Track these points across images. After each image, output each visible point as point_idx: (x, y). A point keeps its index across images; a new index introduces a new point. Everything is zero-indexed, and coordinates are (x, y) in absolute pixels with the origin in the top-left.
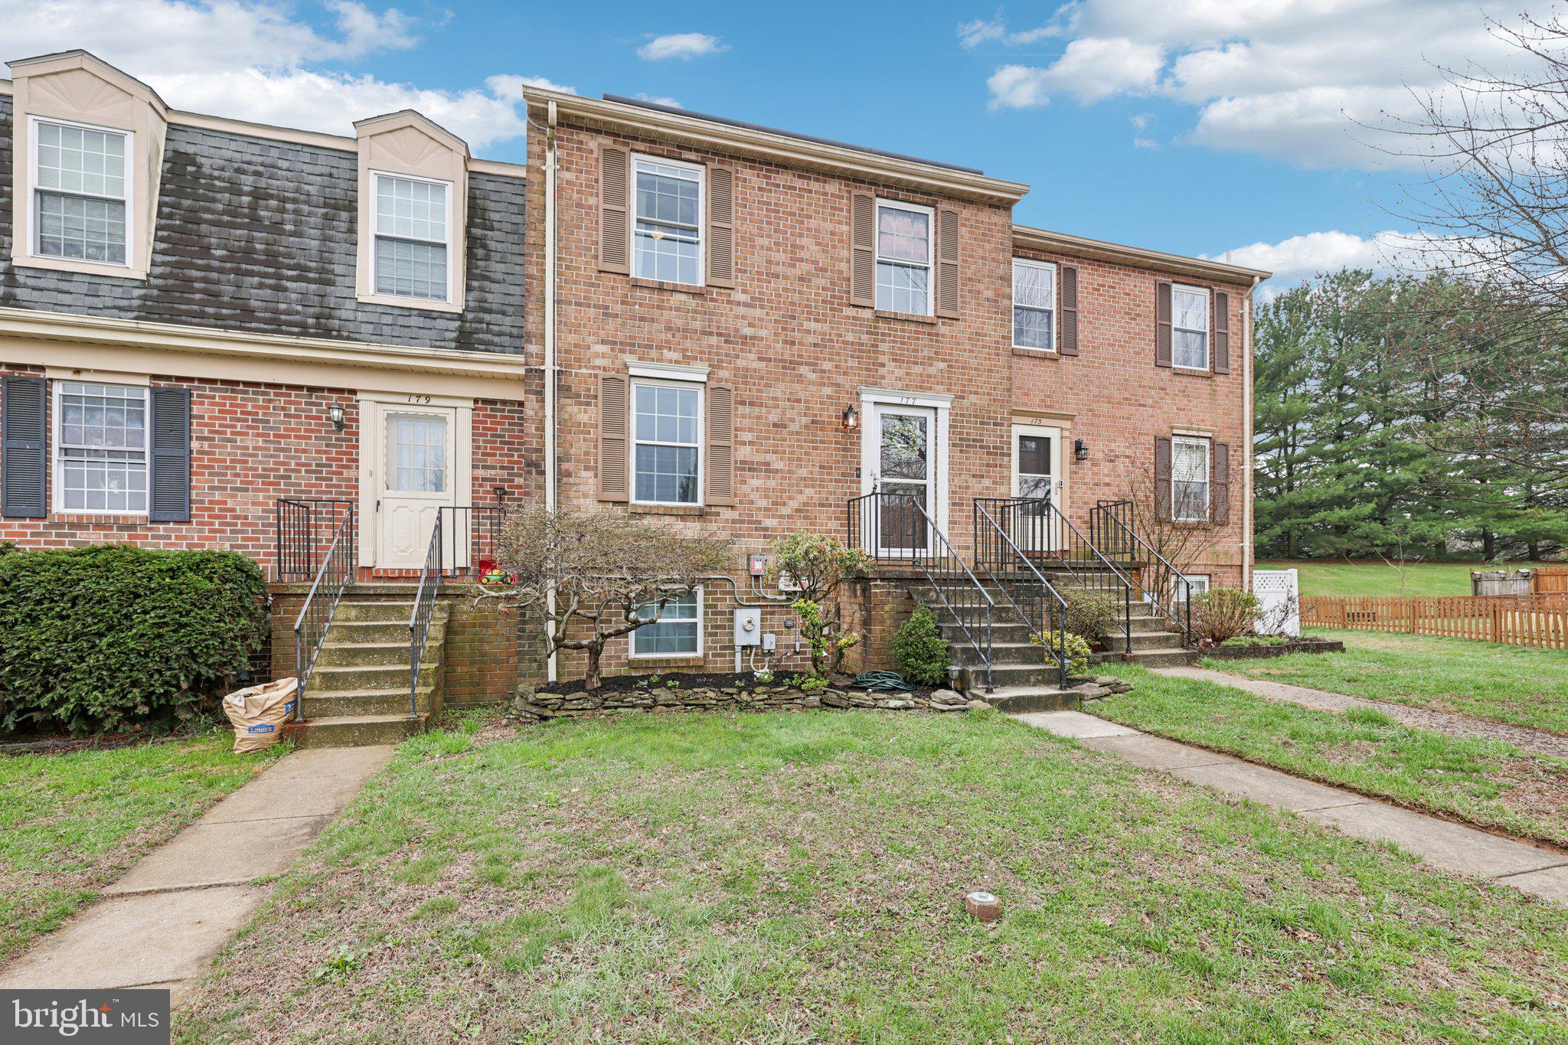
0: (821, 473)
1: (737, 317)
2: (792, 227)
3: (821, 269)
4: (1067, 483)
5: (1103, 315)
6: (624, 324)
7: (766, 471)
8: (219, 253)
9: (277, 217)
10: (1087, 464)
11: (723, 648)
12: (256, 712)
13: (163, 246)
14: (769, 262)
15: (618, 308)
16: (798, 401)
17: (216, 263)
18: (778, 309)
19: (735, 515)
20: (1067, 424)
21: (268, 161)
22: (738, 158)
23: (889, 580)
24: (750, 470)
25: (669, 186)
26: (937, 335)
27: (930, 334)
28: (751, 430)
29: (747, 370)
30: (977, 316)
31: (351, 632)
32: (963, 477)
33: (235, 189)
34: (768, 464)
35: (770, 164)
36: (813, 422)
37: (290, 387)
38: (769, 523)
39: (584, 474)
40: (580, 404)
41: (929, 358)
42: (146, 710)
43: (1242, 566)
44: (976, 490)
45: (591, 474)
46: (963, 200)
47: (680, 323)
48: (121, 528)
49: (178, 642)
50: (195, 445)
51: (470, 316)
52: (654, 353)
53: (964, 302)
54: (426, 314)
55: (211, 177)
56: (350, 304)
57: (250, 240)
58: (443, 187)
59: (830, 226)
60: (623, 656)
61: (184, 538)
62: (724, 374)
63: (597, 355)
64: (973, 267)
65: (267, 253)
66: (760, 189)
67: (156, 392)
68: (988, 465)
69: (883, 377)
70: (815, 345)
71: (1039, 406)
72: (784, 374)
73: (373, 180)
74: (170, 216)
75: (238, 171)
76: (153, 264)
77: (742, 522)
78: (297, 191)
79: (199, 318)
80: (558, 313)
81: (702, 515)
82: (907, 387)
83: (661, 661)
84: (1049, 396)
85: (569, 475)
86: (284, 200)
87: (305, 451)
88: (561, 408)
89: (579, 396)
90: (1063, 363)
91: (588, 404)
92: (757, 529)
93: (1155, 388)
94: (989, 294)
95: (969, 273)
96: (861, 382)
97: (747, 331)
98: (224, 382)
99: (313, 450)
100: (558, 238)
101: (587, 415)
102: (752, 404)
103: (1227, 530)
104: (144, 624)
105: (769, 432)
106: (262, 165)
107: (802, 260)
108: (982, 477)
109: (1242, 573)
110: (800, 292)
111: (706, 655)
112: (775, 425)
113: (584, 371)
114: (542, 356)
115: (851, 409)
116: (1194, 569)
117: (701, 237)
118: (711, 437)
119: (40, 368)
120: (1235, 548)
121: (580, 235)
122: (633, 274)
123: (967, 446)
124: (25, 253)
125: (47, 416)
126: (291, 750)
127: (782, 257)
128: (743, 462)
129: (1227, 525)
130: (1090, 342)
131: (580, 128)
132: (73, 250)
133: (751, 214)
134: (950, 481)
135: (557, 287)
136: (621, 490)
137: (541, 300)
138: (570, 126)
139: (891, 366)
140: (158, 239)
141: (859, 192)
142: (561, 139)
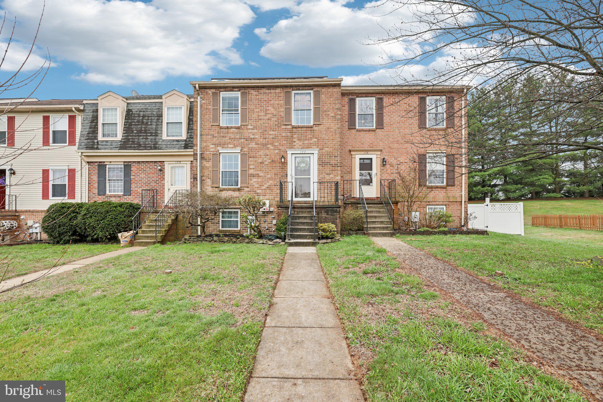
0: (274, 176)
1: (249, 133)
2: (266, 104)
3: (275, 115)
4: (379, 173)
5: (394, 112)
6: (218, 139)
7: (258, 176)
8: (135, 132)
9: (147, 121)
10: (388, 166)
11: (245, 227)
12: (124, 238)
13: (125, 132)
14: (258, 116)
15: (216, 135)
16: (268, 155)
17: (134, 134)
18: (261, 129)
19: (249, 189)
20: (379, 153)
21: (146, 108)
22: (249, 88)
23: (283, 208)
24: (253, 176)
25: (230, 99)
26: (314, 130)
27: (311, 130)
28: (253, 165)
29: (252, 148)
30: (328, 122)
31: (152, 221)
32: (323, 175)
33: (139, 116)
34: (258, 174)
35: (259, 87)
36: (272, 161)
37: (150, 162)
38: (258, 191)
39: (208, 180)
40: (207, 161)
41: (311, 138)
42: (109, 237)
43: (461, 202)
44: (328, 178)
45: (209, 180)
46: (323, 87)
47: (233, 137)
48: (118, 197)
49: (115, 222)
50: (132, 177)
51: (188, 140)
52: (226, 146)
53: (323, 119)
54: (178, 141)
55: (135, 114)
56: (161, 141)
57: (141, 128)
58: (182, 108)
59: (277, 102)
60: (218, 229)
61: (130, 199)
62: (245, 150)
63: (211, 148)
64: (326, 107)
65: (145, 130)
66: (256, 95)
67: (124, 165)
68: (332, 170)
69: (295, 146)
70: (273, 138)
71: (368, 147)
72: (263, 148)
73: (166, 109)
74: (126, 125)
75: (140, 111)
76: (123, 136)
77: (251, 191)
78: (152, 114)
79: (131, 148)
80: (201, 138)
81: (239, 190)
82: (303, 148)
83: (227, 230)
84: (372, 144)
85: (204, 180)
86: (149, 117)
87: (154, 177)
88: (202, 163)
89: (206, 159)
90: (377, 132)
91: (209, 161)
92: (255, 193)
93: (418, 136)
94: (333, 115)
95: (325, 109)
96: (287, 148)
97: (252, 137)
98: (137, 162)
99: (155, 177)
100: (201, 118)
101: (209, 164)
102: (253, 157)
103: (455, 188)
104: (109, 218)
105: (258, 165)
106: (145, 109)
107: (268, 114)
108: (330, 174)
109: (461, 204)
110: (268, 123)
111: (240, 229)
112: (260, 163)
113: (208, 153)
114: (197, 150)
115: (283, 156)
116: (438, 203)
117: (239, 112)
118: (242, 167)
119: (104, 162)
120: (458, 195)
121: (207, 117)
122: (221, 125)
123: (324, 165)
124: (100, 138)
125: (105, 172)
126: (130, 246)
127: (262, 114)
128: (251, 174)
129: (454, 186)
130: (389, 123)
131: (207, 88)
132: (109, 135)
133: (253, 103)
134: (318, 176)
135: (201, 131)
136: (217, 184)
137: (197, 135)
138: (204, 88)
139: (297, 142)
140: (124, 130)
141: (286, 90)
142: (202, 92)
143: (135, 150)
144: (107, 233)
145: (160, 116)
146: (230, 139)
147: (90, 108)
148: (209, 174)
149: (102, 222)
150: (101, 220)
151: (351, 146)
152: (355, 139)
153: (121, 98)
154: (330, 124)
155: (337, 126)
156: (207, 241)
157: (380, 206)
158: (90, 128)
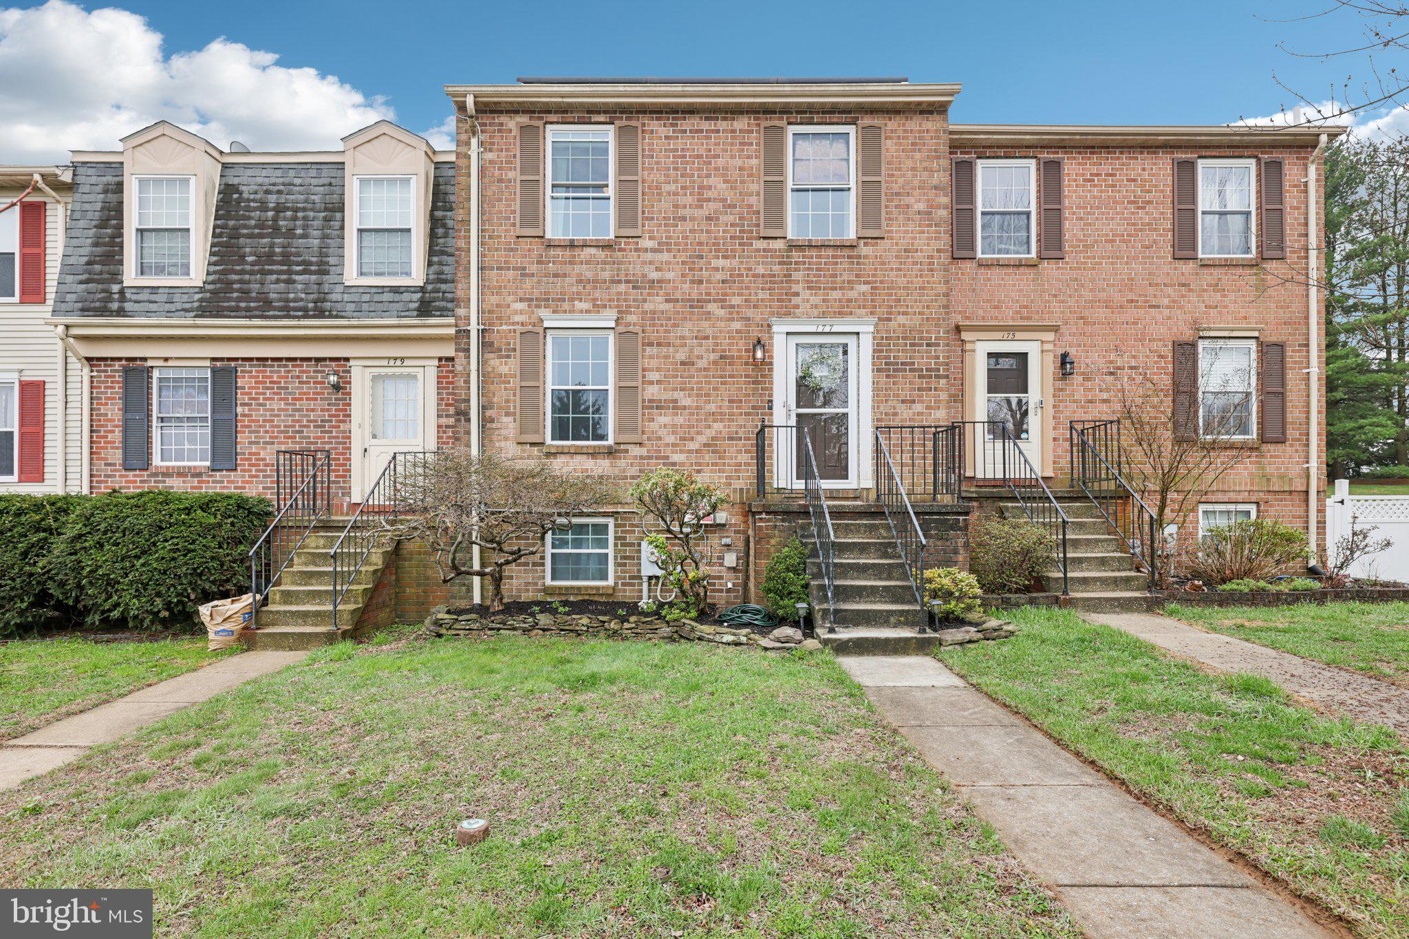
0: (730, 408)
1: (644, 263)
2: (699, 169)
3: (730, 206)
4: (1049, 402)
5: (1098, 208)
6: (539, 282)
7: (674, 408)
8: (250, 259)
9: (291, 224)
10: (1077, 379)
11: (631, 578)
12: (220, 620)
13: (215, 259)
14: (676, 206)
15: (534, 268)
16: (707, 338)
17: (248, 267)
18: (685, 250)
19: (643, 451)
20: (1050, 336)
21: (287, 180)
22: (645, 112)
23: (775, 513)
24: (658, 408)
25: (580, 149)
26: (859, 257)
27: (849, 257)
28: (658, 370)
29: (654, 312)
30: (906, 232)
31: (316, 558)
32: (890, 403)
33: (263, 207)
34: (676, 401)
35: (677, 112)
36: (721, 357)
37: (303, 359)
38: (676, 458)
39: (505, 419)
40: (500, 357)
41: (849, 282)
42: (167, 614)
43: (1307, 492)
44: (905, 416)
45: (511, 419)
46: (888, 112)
47: (589, 275)
48: (193, 476)
49: (185, 563)
50: (239, 409)
51: (430, 287)
52: (566, 306)
53: (890, 219)
54: (396, 290)
55: (249, 200)
56: (339, 288)
57: (272, 246)
58: (409, 180)
59: (738, 163)
60: (540, 583)
61: (233, 482)
62: (631, 318)
63: (516, 312)
64: (901, 180)
65: (283, 254)
66: (667, 138)
67: (214, 371)
68: (919, 389)
69: (797, 307)
70: (723, 282)
71: (1013, 319)
72: (692, 313)
73: (356, 183)
74: (220, 235)
75: (267, 192)
76: (208, 274)
77: (650, 458)
78: (306, 201)
79: (235, 312)
80: (481, 279)
81: (610, 452)
82: (824, 315)
83: (572, 588)
84: (1026, 307)
85: (492, 421)
86: (296, 210)
87: (313, 410)
88: (485, 362)
89: (500, 350)
90: (1044, 269)
91: (508, 357)
92: (665, 464)
93: (1170, 285)
94: (921, 206)
95: (895, 188)
96: (773, 314)
97: (655, 275)
98: (259, 359)
99: (318, 409)
100: (482, 212)
101: (507, 367)
102: (659, 344)
103: (1287, 449)
104: (164, 549)
105: (675, 370)
106: (284, 184)
107: (709, 200)
108: (914, 402)
109: (1307, 501)
110: (708, 232)
111: (616, 584)
112: (683, 363)
113: (504, 327)
114: (468, 318)
115: (759, 342)
116: (1233, 496)
117: (611, 192)
118: (620, 376)
119: (145, 359)
120: (1295, 470)
121: (501, 206)
122: (548, 235)
123: (895, 370)
124: (130, 276)
125: (149, 394)
126: (243, 651)
127: (689, 200)
128: (650, 401)
129: (1283, 442)
130: (1081, 241)
131: (501, 112)
132: (160, 270)
133: (657, 163)
134: (873, 407)
135: (481, 256)
136: (537, 432)
137: (468, 269)
138: (492, 112)
139: (805, 294)
140: (212, 254)
141: (769, 123)
142: (484, 125)
143: (250, 317)
144: (158, 601)
145: (338, 207)
146: (580, 281)
147: (94, 180)
148: (507, 401)
149: (138, 563)
150: (137, 557)
151: (960, 312)
152: (974, 290)
153: (203, 147)
154: (914, 238)
155: (935, 245)
156: (514, 629)
158: (96, 245)
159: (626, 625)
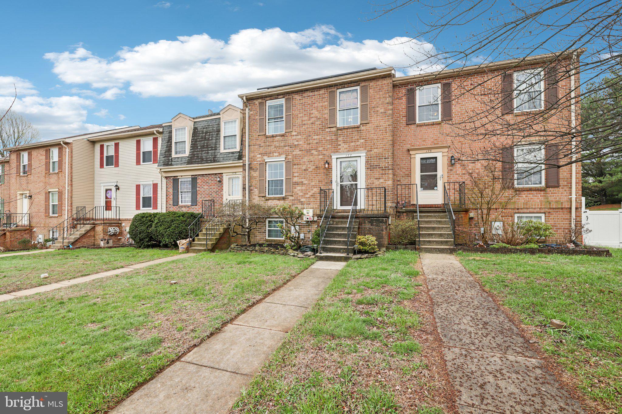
0: (319, 183)
1: (293, 140)
2: (309, 108)
3: (319, 119)
4: (446, 175)
6: (264, 148)
7: (302, 184)
8: (199, 147)
9: (209, 137)
10: (458, 166)
12: (182, 245)
14: (302, 121)
15: (263, 144)
16: (312, 161)
17: (198, 150)
18: (305, 134)
19: (293, 198)
20: (446, 150)
21: (208, 124)
22: (293, 93)
24: (297, 184)
25: (275, 107)
26: (361, 130)
27: (357, 131)
28: (297, 172)
29: (296, 155)
30: (377, 120)
32: (371, 180)
33: (203, 132)
34: (302, 182)
35: (303, 91)
36: (316, 167)
37: (212, 174)
38: (303, 200)
39: (255, 190)
40: (254, 171)
41: (357, 139)
43: (571, 208)
44: (377, 184)
45: (257, 189)
46: (370, 80)
47: (278, 145)
48: (187, 207)
50: (198, 189)
51: (240, 151)
52: (271, 155)
53: (371, 116)
54: (233, 153)
55: (200, 131)
56: (219, 154)
57: (204, 143)
58: (236, 121)
59: (321, 104)
60: (265, 238)
61: (196, 209)
62: (290, 157)
63: (258, 158)
64: (375, 103)
65: (207, 145)
66: (300, 100)
67: (192, 179)
68: (382, 174)
69: (340, 149)
70: (317, 143)
71: (431, 145)
72: (307, 154)
73: (223, 123)
74: (193, 142)
75: (204, 128)
76: (190, 152)
77: (295, 200)
78: (212, 130)
79: (195, 162)
80: (249, 149)
81: (284, 199)
82: (349, 151)
83: (273, 240)
84: (436, 140)
85: (252, 190)
86: (210, 132)
88: (250, 173)
89: (254, 169)
90: (444, 124)
91: (256, 171)
92: (299, 202)
93: (502, 125)
94: (382, 110)
95: (373, 105)
96: (332, 152)
97: (296, 143)
98: (202, 175)
99: (215, 188)
100: (249, 129)
101: (255, 174)
102: (298, 165)
103: (560, 190)
104: (173, 226)
105: (302, 172)
106: (207, 126)
107: (312, 117)
108: (380, 179)
109: (571, 212)
110: (312, 128)
111: (285, 239)
112: (305, 170)
113: (255, 162)
114: (245, 161)
115: (327, 162)
116: (531, 210)
117: (284, 119)
118: (286, 176)
119: (177, 176)
120: (564, 199)
121: (254, 127)
122: (267, 134)
123: (373, 168)
124: (174, 155)
125: (178, 185)
126: (186, 253)
127: (306, 118)
128: (295, 182)
129: (558, 186)
130: (460, 112)
131: (254, 99)
132: (180, 153)
133: (297, 108)
134: (366, 181)
135: (249, 142)
136: (263, 193)
137: (245, 146)
138: (252, 100)
139: (343, 145)
140: (191, 147)
141: (331, 90)
142: (250, 104)
143: (198, 164)
144: (172, 240)
145: (219, 131)
146: (275, 147)
147: (167, 130)
148: (256, 184)
149: (168, 230)
150: (168, 228)
151: (410, 144)
152: (415, 135)
153: (188, 118)
154: (380, 122)
155: (387, 123)
156: (249, 250)
157: (442, 215)
158: (167, 147)
159: (277, 250)
